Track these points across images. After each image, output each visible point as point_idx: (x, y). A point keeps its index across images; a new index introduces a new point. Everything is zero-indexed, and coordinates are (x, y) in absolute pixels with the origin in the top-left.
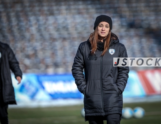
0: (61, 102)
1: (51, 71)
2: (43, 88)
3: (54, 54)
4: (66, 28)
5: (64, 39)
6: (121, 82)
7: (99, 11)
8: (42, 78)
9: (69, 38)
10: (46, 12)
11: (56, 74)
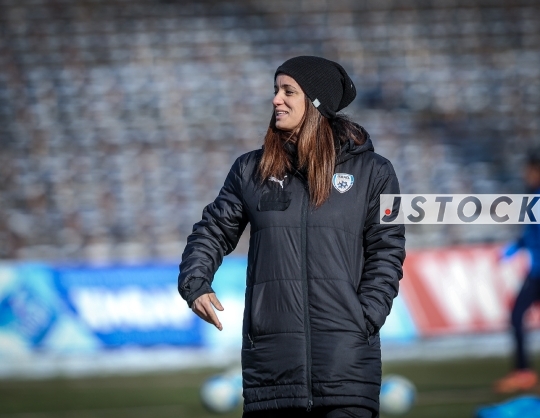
0: (134, 360)
1: (100, 253)
2: (73, 310)
3: (110, 198)
4: (150, 109)
5: (146, 147)
6: (374, 293)
7: (261, 51)
8: (71, 278)
9: (162, 144)
10: (85, 55)
11: (117, 266)
